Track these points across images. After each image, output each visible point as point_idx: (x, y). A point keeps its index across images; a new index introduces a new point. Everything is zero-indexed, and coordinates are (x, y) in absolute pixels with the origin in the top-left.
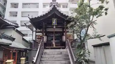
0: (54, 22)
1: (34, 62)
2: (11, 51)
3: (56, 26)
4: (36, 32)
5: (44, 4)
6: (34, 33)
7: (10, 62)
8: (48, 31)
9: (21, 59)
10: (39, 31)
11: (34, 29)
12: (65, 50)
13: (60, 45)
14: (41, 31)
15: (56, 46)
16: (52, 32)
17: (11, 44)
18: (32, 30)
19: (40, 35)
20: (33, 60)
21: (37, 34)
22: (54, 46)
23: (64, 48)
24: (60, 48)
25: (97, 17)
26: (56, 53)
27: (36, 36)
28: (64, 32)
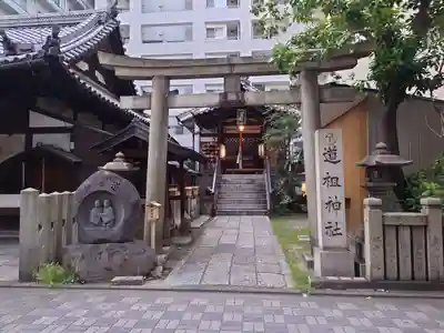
0: (241, 117)
4: (202, 135)
5: (209, 26)
6: (197, 137)
10: (209, 132)
11: (197, 129)
12: (260, 176)
13: (252, 165)
14: (213, 132)
16: (237, 135)
18: (192, 130)
19: (209, 143)
21: (204, 139)
23: (261, 173)
24: (253, 173)
26: (245, 181)
27: (201, 143)
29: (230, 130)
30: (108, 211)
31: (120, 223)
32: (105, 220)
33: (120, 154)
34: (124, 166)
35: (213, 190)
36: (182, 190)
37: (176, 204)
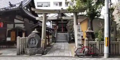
4: (53, 23)
6: (51, 24)
10: (54, 22)
11: (51, 22)
12: (66, 33)
13: (65, 30)
15: (63, 31)
16: (61, 23)
21: (53, 24)
22: (62, 31)
23: (67, 32)
24: (65, 32)
26: (63, 34)
27: (52, 25)
30: (34, 41)
31: (37, 44)
32: (34, 43)
33: (36, 29)
34: (37, 32)
35: (55, 37)
36: (48, 37)
37: (47, 40)
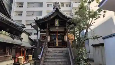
0: (57, 23)
1: (40, 59)
2: (21, 50)
3: (58, 27)
7: (22, 58)
8: (52, 31)
9: (29, 56)
12: (66, 49)
13: (62, 44)
14: (45, 31)
17: (22, 44)
18: (37, 30)
19: (44, 35)
20: (39, 57)
25: (95, 20)
26: (58, 52)
28: (66, 32)
29: (52, 30)
